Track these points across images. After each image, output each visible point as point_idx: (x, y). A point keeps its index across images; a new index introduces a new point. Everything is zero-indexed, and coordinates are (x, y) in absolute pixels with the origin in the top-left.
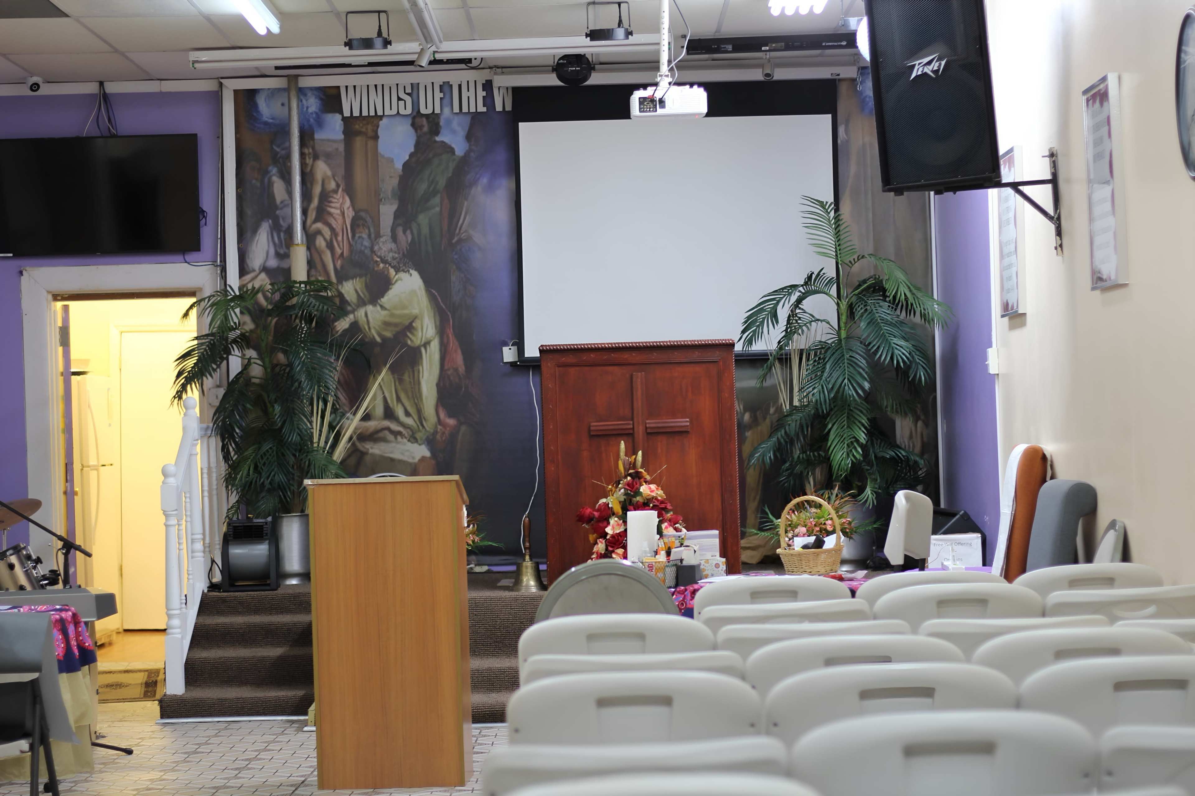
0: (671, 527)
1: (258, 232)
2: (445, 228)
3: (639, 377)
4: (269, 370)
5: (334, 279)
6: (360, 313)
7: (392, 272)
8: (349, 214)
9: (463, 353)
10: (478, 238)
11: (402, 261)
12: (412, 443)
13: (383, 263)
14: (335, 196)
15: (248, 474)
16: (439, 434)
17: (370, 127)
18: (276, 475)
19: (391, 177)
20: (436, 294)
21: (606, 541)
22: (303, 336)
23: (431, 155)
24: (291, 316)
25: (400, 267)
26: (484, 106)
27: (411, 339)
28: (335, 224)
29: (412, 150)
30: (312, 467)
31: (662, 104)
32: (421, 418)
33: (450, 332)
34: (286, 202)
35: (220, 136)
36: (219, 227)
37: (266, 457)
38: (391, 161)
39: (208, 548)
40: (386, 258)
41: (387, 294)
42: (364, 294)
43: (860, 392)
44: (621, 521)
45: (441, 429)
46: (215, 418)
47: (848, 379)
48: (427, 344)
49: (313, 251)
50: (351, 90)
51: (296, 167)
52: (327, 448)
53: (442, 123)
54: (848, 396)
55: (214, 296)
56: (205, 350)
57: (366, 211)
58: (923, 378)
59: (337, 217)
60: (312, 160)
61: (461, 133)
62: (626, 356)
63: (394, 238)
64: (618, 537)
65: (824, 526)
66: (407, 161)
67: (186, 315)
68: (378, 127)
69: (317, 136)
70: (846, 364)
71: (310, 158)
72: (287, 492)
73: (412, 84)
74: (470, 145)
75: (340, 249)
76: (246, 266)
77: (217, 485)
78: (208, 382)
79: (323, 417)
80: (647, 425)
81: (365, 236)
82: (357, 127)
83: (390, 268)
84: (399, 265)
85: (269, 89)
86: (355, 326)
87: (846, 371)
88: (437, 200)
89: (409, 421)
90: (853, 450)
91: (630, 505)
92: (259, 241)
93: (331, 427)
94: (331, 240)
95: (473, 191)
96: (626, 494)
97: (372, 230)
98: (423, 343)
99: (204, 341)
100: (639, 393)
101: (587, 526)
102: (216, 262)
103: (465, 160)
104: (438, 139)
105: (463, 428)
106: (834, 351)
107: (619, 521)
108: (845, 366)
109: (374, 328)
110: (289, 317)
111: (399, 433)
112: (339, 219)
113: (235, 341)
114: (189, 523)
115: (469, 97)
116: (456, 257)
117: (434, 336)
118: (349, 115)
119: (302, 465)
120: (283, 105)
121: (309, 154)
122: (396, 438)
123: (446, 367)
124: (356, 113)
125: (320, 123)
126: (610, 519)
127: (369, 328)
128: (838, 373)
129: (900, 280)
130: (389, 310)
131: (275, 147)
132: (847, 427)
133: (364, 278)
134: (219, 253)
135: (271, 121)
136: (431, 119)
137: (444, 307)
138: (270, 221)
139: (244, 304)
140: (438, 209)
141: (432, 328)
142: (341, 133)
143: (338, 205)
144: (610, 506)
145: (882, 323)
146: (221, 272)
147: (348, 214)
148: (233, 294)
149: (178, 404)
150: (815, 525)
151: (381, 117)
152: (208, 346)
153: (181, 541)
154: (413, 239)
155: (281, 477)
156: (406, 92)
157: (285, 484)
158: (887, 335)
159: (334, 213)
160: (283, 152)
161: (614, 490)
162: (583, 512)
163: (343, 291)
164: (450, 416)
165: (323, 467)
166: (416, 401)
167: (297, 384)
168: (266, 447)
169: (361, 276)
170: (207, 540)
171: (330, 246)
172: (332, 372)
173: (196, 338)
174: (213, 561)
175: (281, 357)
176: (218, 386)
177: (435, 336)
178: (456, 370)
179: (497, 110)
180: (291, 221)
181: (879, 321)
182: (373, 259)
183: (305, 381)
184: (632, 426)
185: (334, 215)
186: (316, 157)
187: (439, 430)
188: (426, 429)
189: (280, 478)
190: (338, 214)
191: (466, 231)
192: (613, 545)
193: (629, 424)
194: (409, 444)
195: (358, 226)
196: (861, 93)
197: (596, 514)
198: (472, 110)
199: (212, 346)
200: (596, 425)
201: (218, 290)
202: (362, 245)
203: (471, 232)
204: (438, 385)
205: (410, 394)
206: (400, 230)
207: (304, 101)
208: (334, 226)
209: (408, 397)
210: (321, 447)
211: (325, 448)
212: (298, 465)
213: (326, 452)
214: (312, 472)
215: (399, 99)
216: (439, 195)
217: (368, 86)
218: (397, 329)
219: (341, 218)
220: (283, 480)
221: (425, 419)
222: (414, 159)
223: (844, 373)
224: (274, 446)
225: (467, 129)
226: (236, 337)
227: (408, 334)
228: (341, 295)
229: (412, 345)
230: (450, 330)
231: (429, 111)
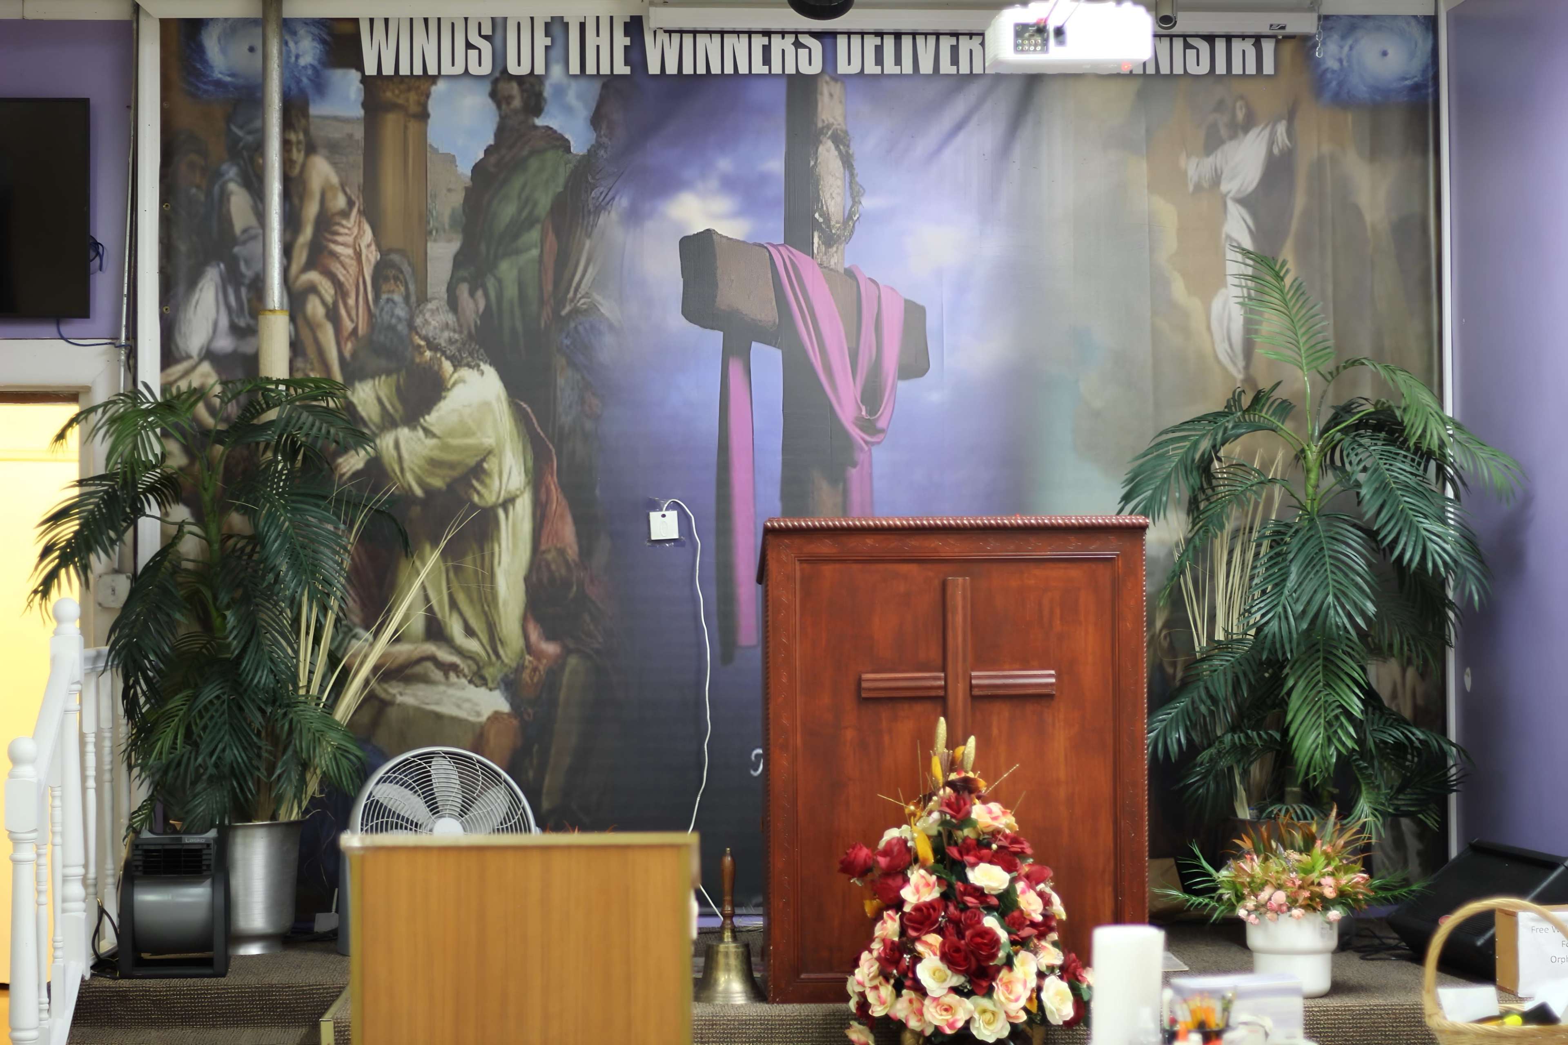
0: (1032, 892)
1: (200, 286)
2: (549, 287)
3: (959, 585)
4: (216, 546)
5: (338, 377)
6: (386, 442)
7: (447, 366)
8: (370, 256)
9: (577, 521)
10: (608, 308)
11: (467, 346)
12: (477, 686)
13: (430, 349)
14: (344, 222)
15: (174, 747)
16: (528, 671)
17: (413, 97)
18: (227, 751)
19: (449, 190)
20: (529, 410)
21: (901, 918)
22: (281, 484)
23: (525, 153)
24: (258, 444)
25: (462, 358)
26: (626, 64)
27: (478, 493)
28: (344, 276)
29: (491, 141)
30: (296, 735)
31: (1061, 38)
32: (494, 639)
33: (552, 481)
34: (253, 232)
35: (131, 106)
36: (126, 274)
37: (209, 714)
38: (451, 159)
39: (93, 887)
40: (437, 341)
41: (436, 408)
42: (393, 407)
43: (1360, 621)
44: (934, 877)
45: (530, 662)
46: (113, 638)
47: (1336, 596)
48: (508, 502)
49: (300, 321)
50: (379, 27)
51: (273, 167)
52: (324, 699)
53: (547, 92)
54: (1334, 627)
55: (114, 402)
56: (97, 505)
57: (402, 252)
58: (1476, 597)
59: (347, 261)
60: (302, 153)
61: (582, 112)
62: (935, 543)
63: (453, 304)
64: (928, 909)
65: (1317, 889)
66: (481, 160)
67: (61, 436)
68: (428, 95)
69: (315, 110)
70: (1328, 566)
71: (299, 151)
72: (246, 782)
73: (493, 19)
74: (599, 136)
75: (352, 320)
76: (173, 348)
77: (112, 762)
78: (99, 562)
79: (317, 641)
80: (974, 682)
81: (397, 298)
82: (389, 94)
83: (443, 359)
84: (461, 355)
85: (226, 19)
86: (375, 465)
87: (1330, 580)
88: (534, 235)
89: (472, 645)
90: (1339, 731)
91: (949, 844)
92: (200, 302)
93: (333, 660)
94: (335, 303)
95: (602, 220)
96: (943, 823)
97: (412, 287)
98: (501, 500)
99: (93, 489)
100: (959, 618)
101: (858, 883)
102: (118, 338)
103: (588, 162)
104: (539, 122)
105: (573, 661)
106: (1304, 540)
107: (927, 876)
108: (1326, 570)
109: (412, 470)
110: (253, 445)
111: (454, 667)
112: (352, 264)
113: (151, 489)
114: (58, 849)
115: (598, 47)
116: (567, 342)
117: (522, 489)
118: (375, 73)
119: (278, 731)
120: (252, 49)
121: (299, 142)
122: (447, 676)
123: (543, 547)
124: (388, 70)
125: (320, 86)
126: (909, 873)
127: (402, 470)
128: (1315, 583)
129: (1429, 409)
130: (439, 438)
131: (235, 129)
132: (1324, 685)
133: (395, 377)
134: (124, 323)
135: (228, 79)
136: (527, 86)
137: (542, 434)
138: (222, 266)
139: (172, 419)
140: (535, 252)
141: (520, 474)
142: (360, 106)
143: (350, 240)
144: (910, 844)
145: (1398, 489)
146: (128, 357)
147: (367, 256)
148: (152, 400)
149: (40, 605)
150: (1301, 887)
151: (434, 79)
152: (102, 498)
153: (42, 888)
154: (488, 307)
155: (236, 752)
156: (483, 34)
157: (242, 765)
158: (1411, 512)
159: (341, 255)
160: (250, 138)
161: (918, 814)
162: (853, 856)
163: (355, 400)
164: (549, 636)
165: (317, 735)
166: (486, 608)
167: (271, 577)
168: (209, 693)
169: (389, 373)
170: (92, 874)
171: (333, 315)
172: (338, 553)
173: (81, 483)
174: (102, 912)
175: (237, 521)
176: (117, 571)
177: (525, 488)
178: (562, 552)
179: (650, 73)
180: (261, 265)
181: (1393, 485)
182: (412, 342)
183: (288, 571)
184: (943, 683)
185: (342, 258)
186: (311, 149)
187: (527, 663)
188: (503, 662)
189: (235, 754)
190: (349, 256)
191: (587, 295)
192: (918, 926)
193: (939, 678)
194: (472, 687)
195: (386, 279)
196: (1318, 63)
197: (883, 861)
198: (605, 70)
199: (110, 499)
200: (872, 679)
201: (122, 392)
202: (392, 315)
203: (597, 297)
204: (527, 579)
205: (475, 596)
206: (464, 290)
207: (291, 44)
208: (342, 279)
209: (471, 601)
210: (311, 696)
211: (319, 698)
212: (269, 730)
213: (322, 705)
214: (295, 745)
215: (469, 46)
216: (538, 227)
217: (411, 19)
218: (455, 474)
219: (354, 263)
220: (240, 760)
221: (502, 643)
222: (493, 159)
223: (1325, 583)
224: (224, 693)
225: (593, 105)
226: (156, 481)
227: (475, 483)
228: (350, 407)
229: (482, 504)
230: (552, 476)
231: (524, 70)
